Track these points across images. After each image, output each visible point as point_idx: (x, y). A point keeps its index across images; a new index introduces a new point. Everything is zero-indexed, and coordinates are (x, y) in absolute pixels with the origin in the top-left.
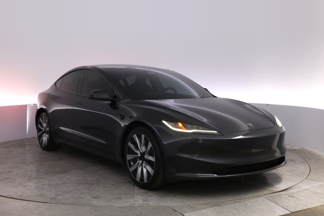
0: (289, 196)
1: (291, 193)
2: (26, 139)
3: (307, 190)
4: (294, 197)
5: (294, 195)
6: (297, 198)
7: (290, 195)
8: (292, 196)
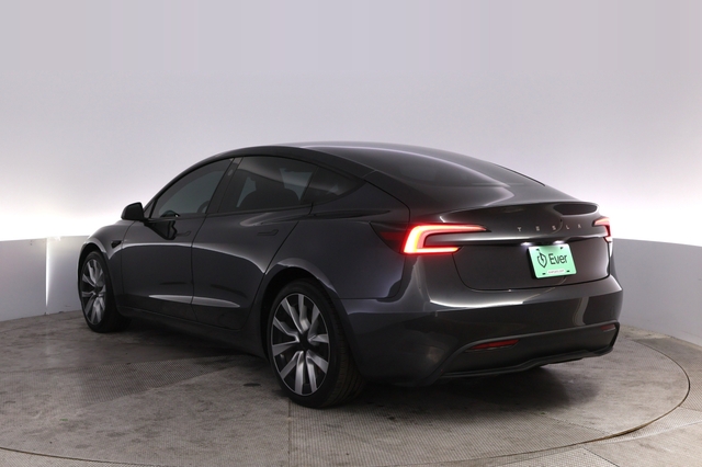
0: (641, 445)
1: (646, 439)
2: (45, 315)
3: (682, 431)
4: (652, 448)
5: (653, 444)
6: (660, 450)
7: (645, 442)
8: (648, 446)
